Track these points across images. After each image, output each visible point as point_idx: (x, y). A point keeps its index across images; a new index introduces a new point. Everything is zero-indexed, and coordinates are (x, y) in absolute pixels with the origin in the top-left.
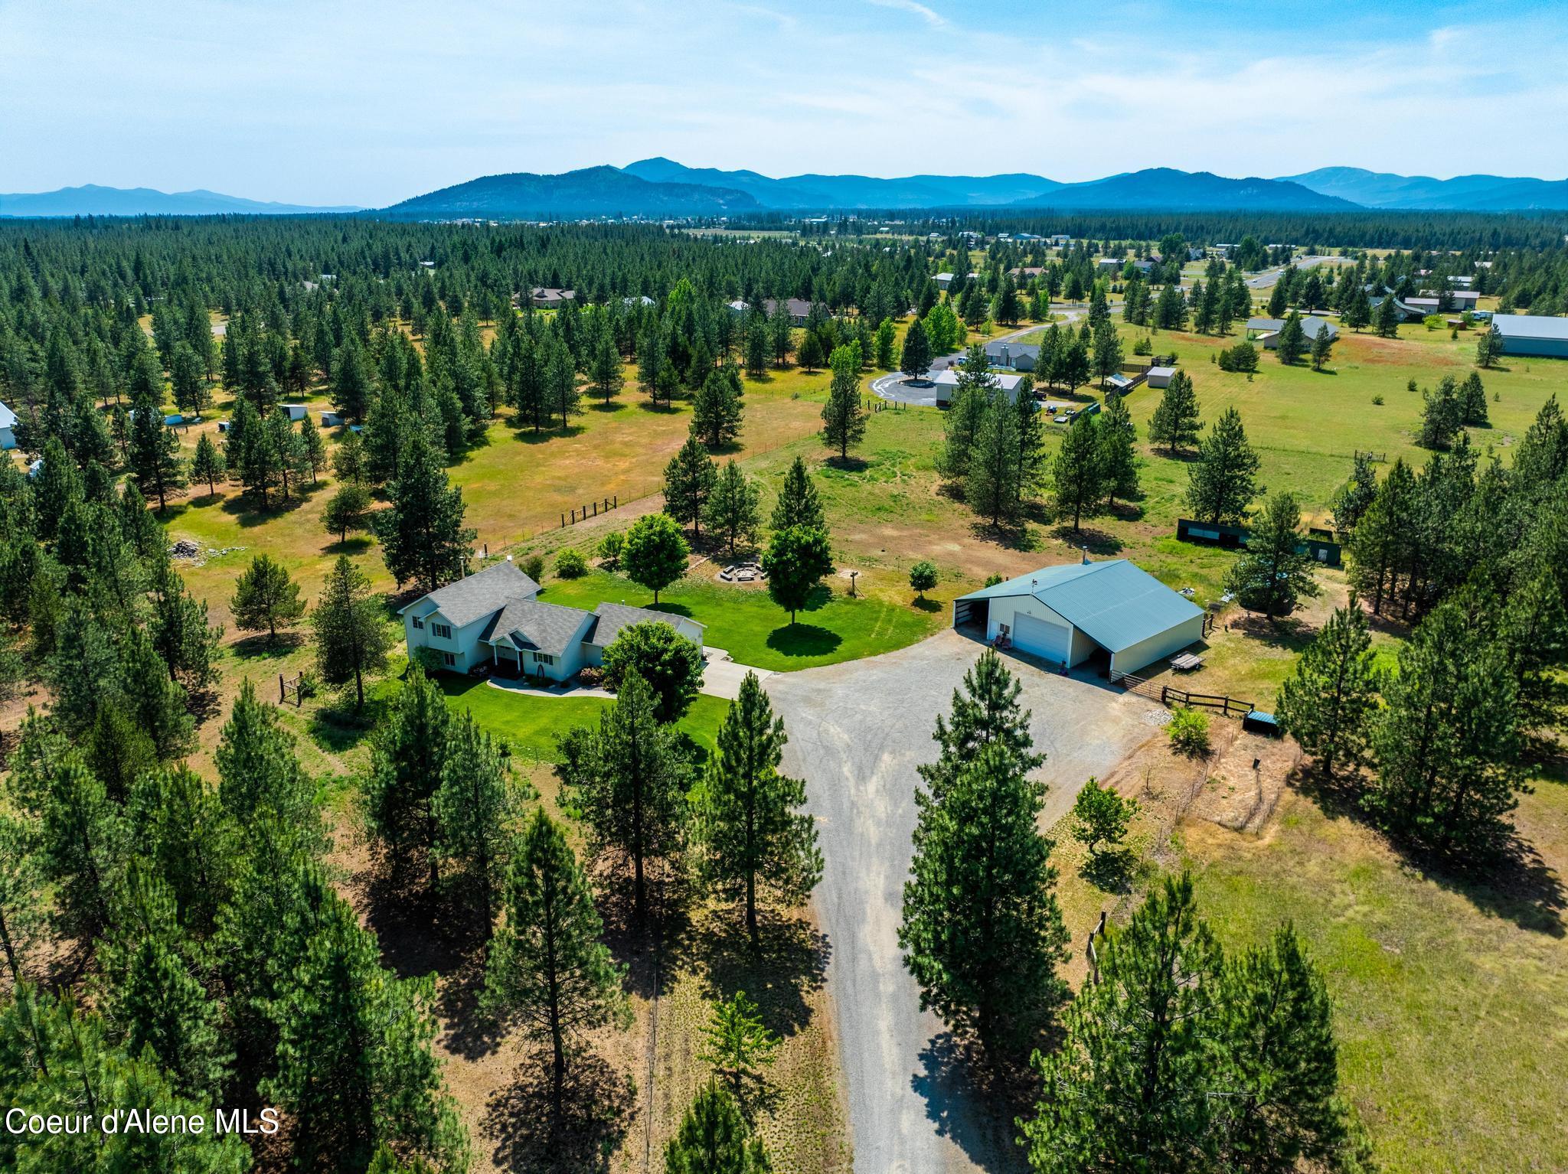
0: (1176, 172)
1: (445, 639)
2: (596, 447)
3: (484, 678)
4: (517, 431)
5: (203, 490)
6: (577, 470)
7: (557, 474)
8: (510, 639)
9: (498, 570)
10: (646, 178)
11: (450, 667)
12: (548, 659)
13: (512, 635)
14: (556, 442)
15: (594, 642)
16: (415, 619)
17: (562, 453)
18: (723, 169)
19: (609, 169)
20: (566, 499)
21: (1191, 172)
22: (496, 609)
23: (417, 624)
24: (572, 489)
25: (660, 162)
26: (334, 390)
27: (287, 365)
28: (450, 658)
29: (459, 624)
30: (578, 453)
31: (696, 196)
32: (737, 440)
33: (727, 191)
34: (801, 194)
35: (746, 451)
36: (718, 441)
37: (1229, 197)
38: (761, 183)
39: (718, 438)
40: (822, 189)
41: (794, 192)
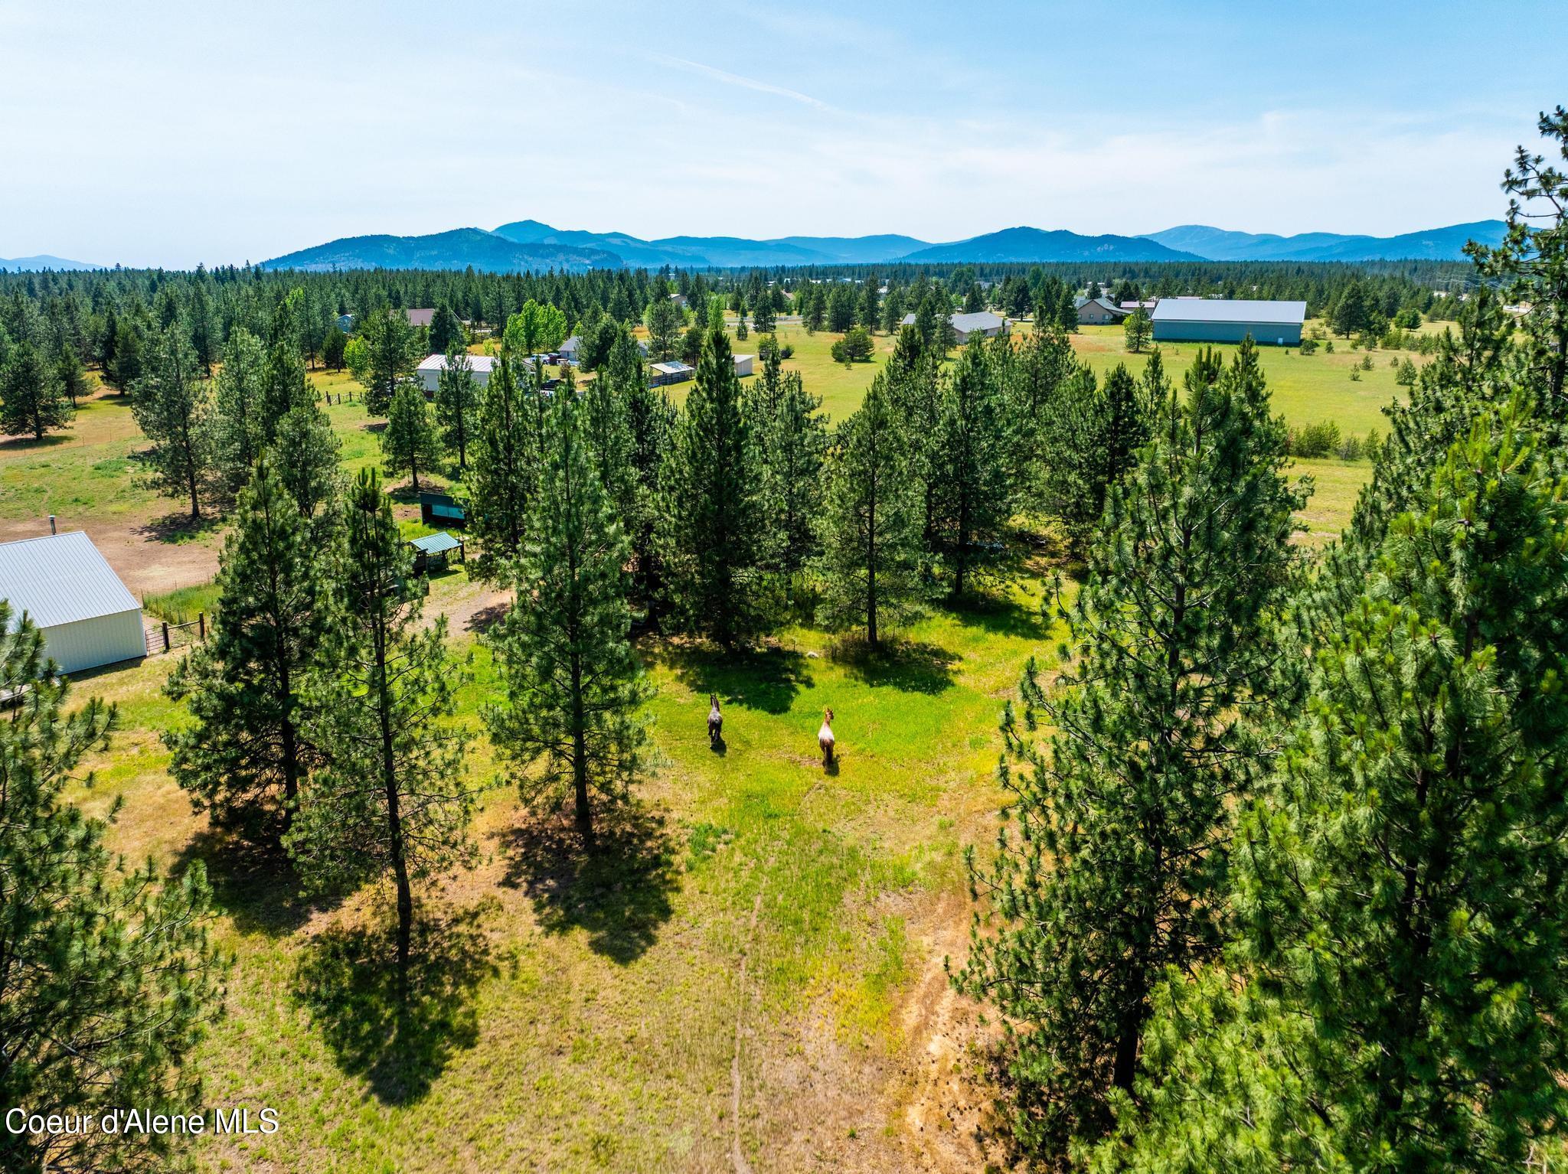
0: (1037, 231)
10: (511, 239)
18: (594, 232)
19: (475, 231)
21: (1050, 230)
25: (530, 224)
31: (561, 257)
32: (61, 432)
33: (593, 252)
34: (673, 255)
35: (66, 444)
36: (39, 436)
37: (1087, 253)
38: (632, 244)
39: (39, 430)
40: (694, 249)
41: (666, 253)
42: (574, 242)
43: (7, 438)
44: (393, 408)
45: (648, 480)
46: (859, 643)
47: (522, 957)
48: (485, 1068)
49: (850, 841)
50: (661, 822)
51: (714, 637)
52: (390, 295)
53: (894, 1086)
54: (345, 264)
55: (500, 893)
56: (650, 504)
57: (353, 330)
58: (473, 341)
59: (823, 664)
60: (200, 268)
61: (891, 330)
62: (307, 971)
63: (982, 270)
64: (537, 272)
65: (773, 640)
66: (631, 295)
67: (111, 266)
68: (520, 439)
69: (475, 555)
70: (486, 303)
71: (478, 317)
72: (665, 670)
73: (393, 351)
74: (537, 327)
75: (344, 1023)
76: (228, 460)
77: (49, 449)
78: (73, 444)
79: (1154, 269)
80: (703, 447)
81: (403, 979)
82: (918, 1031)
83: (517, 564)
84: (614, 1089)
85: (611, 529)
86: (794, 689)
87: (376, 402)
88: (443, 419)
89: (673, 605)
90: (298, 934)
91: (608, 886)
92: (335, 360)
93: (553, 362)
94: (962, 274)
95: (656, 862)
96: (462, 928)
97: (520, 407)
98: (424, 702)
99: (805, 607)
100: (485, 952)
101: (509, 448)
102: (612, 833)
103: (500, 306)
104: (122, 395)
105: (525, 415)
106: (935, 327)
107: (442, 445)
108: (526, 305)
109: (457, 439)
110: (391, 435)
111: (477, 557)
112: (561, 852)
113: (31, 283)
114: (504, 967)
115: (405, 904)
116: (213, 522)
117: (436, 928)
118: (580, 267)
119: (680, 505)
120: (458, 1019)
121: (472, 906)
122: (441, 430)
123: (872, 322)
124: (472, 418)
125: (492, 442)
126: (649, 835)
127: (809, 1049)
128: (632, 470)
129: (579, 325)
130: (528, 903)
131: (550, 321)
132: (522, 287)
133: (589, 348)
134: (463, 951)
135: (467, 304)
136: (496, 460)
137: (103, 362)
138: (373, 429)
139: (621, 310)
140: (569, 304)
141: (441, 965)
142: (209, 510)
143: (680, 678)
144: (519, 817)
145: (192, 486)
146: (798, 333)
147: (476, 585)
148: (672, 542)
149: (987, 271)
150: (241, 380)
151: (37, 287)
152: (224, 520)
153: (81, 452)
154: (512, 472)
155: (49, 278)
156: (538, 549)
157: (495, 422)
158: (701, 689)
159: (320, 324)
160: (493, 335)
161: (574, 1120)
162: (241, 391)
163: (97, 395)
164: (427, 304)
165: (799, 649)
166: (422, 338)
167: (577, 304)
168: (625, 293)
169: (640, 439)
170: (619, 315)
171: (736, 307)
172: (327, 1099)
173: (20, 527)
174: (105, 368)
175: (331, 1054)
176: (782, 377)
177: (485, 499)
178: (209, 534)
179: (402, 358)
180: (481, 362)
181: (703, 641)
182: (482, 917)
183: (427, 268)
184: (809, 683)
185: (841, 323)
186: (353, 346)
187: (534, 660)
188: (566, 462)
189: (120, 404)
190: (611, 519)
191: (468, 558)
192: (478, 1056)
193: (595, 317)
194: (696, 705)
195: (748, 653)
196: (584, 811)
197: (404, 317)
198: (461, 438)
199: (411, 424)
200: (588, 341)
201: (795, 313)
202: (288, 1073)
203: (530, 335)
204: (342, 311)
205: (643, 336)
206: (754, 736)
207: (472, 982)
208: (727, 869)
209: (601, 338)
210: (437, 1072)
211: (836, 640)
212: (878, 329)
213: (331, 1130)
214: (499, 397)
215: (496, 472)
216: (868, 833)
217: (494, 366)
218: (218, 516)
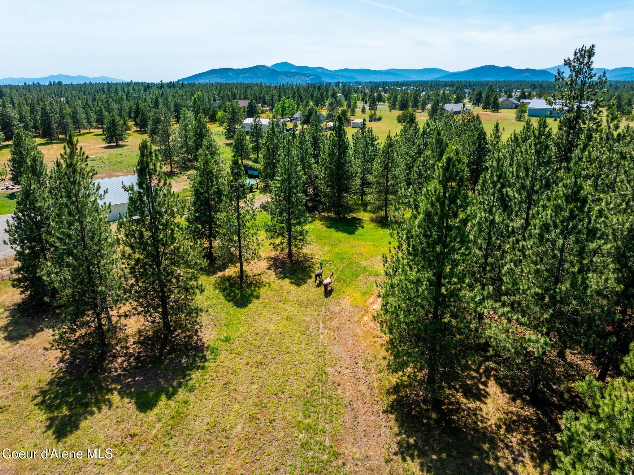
0: (496, 67)
10: (278, 70)
19: (264, 66)
21: (502, 67)
25: (285, 64)
31: (297, 77)
32: (124, 143)
33: (310, 75)
34: (342, 76)
35: (126, 147)
36: (117, 144)
37: (518, 77)
38: (326, 72)
39: (117, 142)
40: (351, 74)
41: (339, 75)
42: (303, 71)
43: (107, 145)
44: (235, 137)
45: (316, 163)
46: (382, 217)
47: (272, 284)
48: (261, 303)
49: (364, 265)
50: (312, 258)
51: (335, 214)
52: (232, 94)
53: (362, 313)
54: (214, 80)
55: (266, 271)
56: (317, 170)
57: (219, 107)
58: (262, 113)
59: (368, 222)
60: (162, 82)
61: (423, 110)
62: (218, 283)
63: (470, 84)
64: (287, 84)
65: (354, 215)
66: (322, 95)
67: (129, 81)
68: (277, 148)
69: (262, 185)
70: (267, 98)
71: (264, 103)
72: (319, 222)
73: (235, 117)
74: (286, 108)
75: (227, 293)
76: (182, 154)
77: (120, 149)
78: (128, 147)
79: (545, 84)
80: (333, 152)
81: (241, 286)
82: (371, 303)
83: (274, 182)
84: (292, 309)
85: (300, 173)
86: (358, 229)
87: (229, 134)
88: (252, 141)
89: (322, 202)
90: (215, 276)
91: (295, 271)
92: (213, 119)
93: (291, 121)
94: (459, 86)
95: (309, 267)
96: (257, 277)
97: (277, 138)
98: (248, 217)
99: (365, 205)
100: (262, 282)
101: (273, 151)
102: (298, 260)
103: (272, 99)
104: (140, 131)
105: (279, 141)
106: (438, 109)
107: (251, 150)
108: (282, 99)
109: (256, 149)
110: (235, 146)
111: (262, 186)
112: (284, 263)
113: (103, 88)
114: (267, 285)
115: (242, 271)
116: (177, 174)
117: (250, 276)
118: (304, 81)
119: (325, 170)
120: (255, 293)
121: (259, 273)
122: (251, 145)
123: (415, 106)
124: (262, 141)
125: (268, 149)
126: (308, 261)
127: (342, 305)
128: (311, 159)
129: (301, 107)
130: (274, 273)
131: (290, 105)
132: (281, 90)
133: (304, 116)
134: (257, 282)
135: (260, 98)
136: (269, 155)
137: (135, 119)
138: (228, 145)
139: (317, 101)
140: (298, 99)
141: (251, 283)
142: (175, 170)
143: (323, 224)
144: (273, 254)
145: (171, 162)
146: (385, 111)
147: (262, 195)
148: (323, 182)
149: (472, 84)
150: (186, 127)
151: (105, 90)
152: (181, 173)
153: (131, 150)
154: (274, 159)
155: (109, 86)
156: (280, 179)
157: (269, 143)
158: (329, 227)
159: (208, 106)
160: (269, 110)
161: (283, 313)
162: (186, 130)
163: (133, 130)
164: (246, 98)
165: (361, 218)
166: (244, 111)
167: (301, 99)
168: (319, 95)
169: (315, 149)
170: (317, 104)
171: (363, 100)
172: (224, 306)
173: (117, 174)
174: (135, 121)
175: (224, 298)
176: (366, 129)
177: (265, 167)
178: (176, 178)
179: (238, 119)
180: (265, 121)
181: (332, 214)
182: (262, 275)
183: (245, 82)
184: (363, 227)
185: (403, 107)
186: (220, 114)
187: (278, 210)
188: (288, 154)
189: (141, 134)
190: (300, 171)
191: (259, 186)
192: (260, 301)
193: (307, 104)
194: (327, 231)
195: (345, 218)
196: (290, 254)
197: (237, 103)
198: (257, 148)
199: (241, 143)
200: (304, 114)
201: (387, 102)
202: (214, 301)
203: (283, 110)
204: (215, 101)
205: (324, 112)
206: (343, 240)
207: (259, 287)
208: (328, 269)
209: (308, 113)
210: (250, 303)
211: (374, 216)
212: (418, 109)
213: (225, 311)
214: (271, 135)
215: (269, 159)
216: (370, 264)
217: (269, 123)
218: (179, 172)
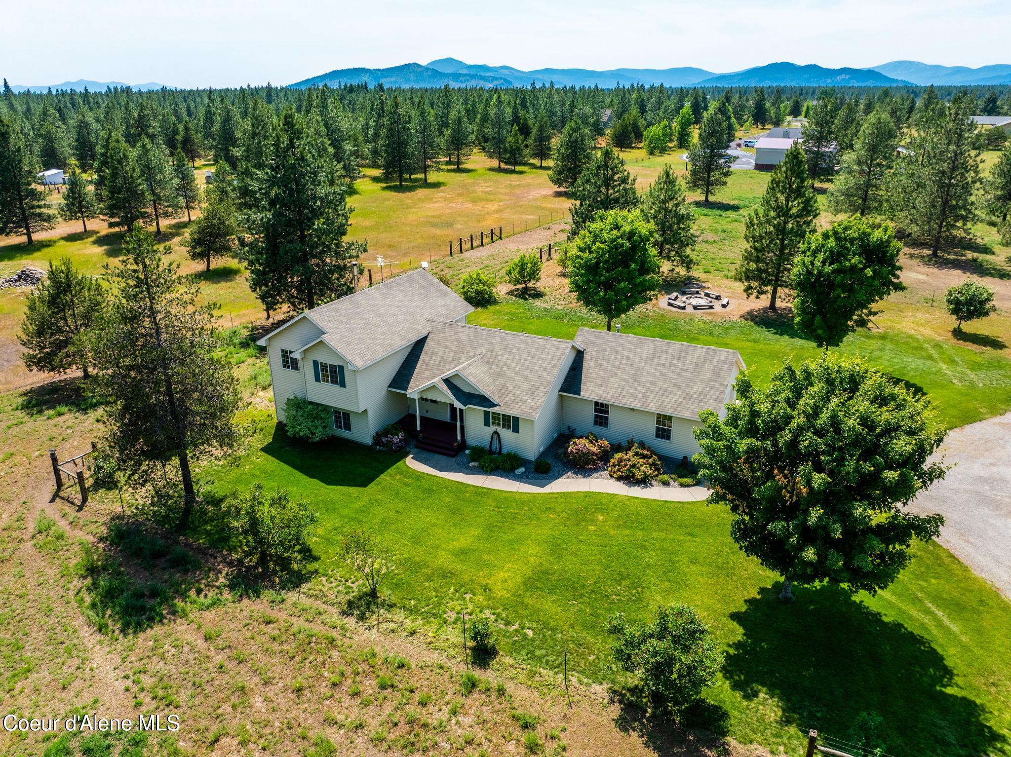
0: (793, 65)
1: (336, 388)
2: (460, 195)
3: (401, 454)
4: (384, 185)
5: (76, 226)
6: (448, 211)
7: (430, 214)
8: (444, 387)
9: (411, 280)
10: (440, 70)
11: (343, 433)
12: (512, 423)
13: (447, 381)
14: (421, 193)
15: (584, 394)
16: (285, 354)
17: (430, 199)
18: (491, 65)
19: (416, 65)
20: (445, 232)
21: (802, 65)
22: (415, 338)
23: (289, 362)
24: (450, 225)
25: (450, 61)
26: (215, 147)
27: (179, 138)
28: (344, 418)
29: (359, 363)
30: (445, 199)
37: (829, 81)
38: (517, 73)
42: (479, 71)
